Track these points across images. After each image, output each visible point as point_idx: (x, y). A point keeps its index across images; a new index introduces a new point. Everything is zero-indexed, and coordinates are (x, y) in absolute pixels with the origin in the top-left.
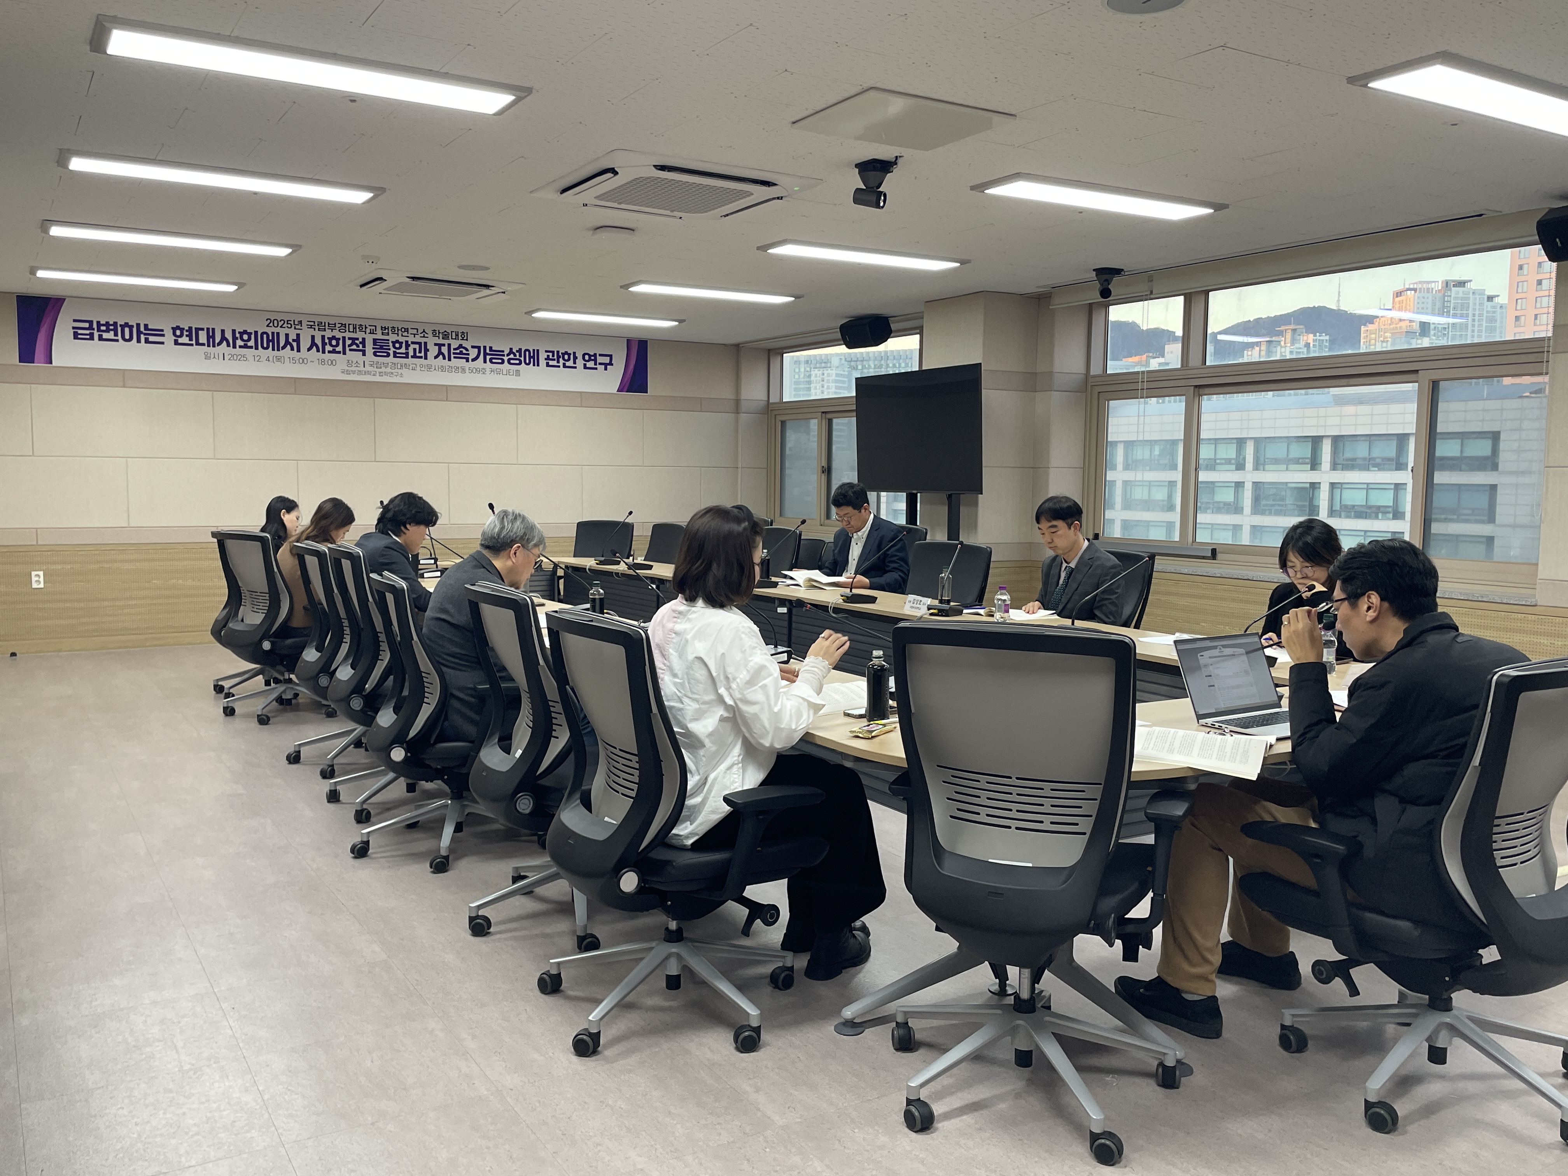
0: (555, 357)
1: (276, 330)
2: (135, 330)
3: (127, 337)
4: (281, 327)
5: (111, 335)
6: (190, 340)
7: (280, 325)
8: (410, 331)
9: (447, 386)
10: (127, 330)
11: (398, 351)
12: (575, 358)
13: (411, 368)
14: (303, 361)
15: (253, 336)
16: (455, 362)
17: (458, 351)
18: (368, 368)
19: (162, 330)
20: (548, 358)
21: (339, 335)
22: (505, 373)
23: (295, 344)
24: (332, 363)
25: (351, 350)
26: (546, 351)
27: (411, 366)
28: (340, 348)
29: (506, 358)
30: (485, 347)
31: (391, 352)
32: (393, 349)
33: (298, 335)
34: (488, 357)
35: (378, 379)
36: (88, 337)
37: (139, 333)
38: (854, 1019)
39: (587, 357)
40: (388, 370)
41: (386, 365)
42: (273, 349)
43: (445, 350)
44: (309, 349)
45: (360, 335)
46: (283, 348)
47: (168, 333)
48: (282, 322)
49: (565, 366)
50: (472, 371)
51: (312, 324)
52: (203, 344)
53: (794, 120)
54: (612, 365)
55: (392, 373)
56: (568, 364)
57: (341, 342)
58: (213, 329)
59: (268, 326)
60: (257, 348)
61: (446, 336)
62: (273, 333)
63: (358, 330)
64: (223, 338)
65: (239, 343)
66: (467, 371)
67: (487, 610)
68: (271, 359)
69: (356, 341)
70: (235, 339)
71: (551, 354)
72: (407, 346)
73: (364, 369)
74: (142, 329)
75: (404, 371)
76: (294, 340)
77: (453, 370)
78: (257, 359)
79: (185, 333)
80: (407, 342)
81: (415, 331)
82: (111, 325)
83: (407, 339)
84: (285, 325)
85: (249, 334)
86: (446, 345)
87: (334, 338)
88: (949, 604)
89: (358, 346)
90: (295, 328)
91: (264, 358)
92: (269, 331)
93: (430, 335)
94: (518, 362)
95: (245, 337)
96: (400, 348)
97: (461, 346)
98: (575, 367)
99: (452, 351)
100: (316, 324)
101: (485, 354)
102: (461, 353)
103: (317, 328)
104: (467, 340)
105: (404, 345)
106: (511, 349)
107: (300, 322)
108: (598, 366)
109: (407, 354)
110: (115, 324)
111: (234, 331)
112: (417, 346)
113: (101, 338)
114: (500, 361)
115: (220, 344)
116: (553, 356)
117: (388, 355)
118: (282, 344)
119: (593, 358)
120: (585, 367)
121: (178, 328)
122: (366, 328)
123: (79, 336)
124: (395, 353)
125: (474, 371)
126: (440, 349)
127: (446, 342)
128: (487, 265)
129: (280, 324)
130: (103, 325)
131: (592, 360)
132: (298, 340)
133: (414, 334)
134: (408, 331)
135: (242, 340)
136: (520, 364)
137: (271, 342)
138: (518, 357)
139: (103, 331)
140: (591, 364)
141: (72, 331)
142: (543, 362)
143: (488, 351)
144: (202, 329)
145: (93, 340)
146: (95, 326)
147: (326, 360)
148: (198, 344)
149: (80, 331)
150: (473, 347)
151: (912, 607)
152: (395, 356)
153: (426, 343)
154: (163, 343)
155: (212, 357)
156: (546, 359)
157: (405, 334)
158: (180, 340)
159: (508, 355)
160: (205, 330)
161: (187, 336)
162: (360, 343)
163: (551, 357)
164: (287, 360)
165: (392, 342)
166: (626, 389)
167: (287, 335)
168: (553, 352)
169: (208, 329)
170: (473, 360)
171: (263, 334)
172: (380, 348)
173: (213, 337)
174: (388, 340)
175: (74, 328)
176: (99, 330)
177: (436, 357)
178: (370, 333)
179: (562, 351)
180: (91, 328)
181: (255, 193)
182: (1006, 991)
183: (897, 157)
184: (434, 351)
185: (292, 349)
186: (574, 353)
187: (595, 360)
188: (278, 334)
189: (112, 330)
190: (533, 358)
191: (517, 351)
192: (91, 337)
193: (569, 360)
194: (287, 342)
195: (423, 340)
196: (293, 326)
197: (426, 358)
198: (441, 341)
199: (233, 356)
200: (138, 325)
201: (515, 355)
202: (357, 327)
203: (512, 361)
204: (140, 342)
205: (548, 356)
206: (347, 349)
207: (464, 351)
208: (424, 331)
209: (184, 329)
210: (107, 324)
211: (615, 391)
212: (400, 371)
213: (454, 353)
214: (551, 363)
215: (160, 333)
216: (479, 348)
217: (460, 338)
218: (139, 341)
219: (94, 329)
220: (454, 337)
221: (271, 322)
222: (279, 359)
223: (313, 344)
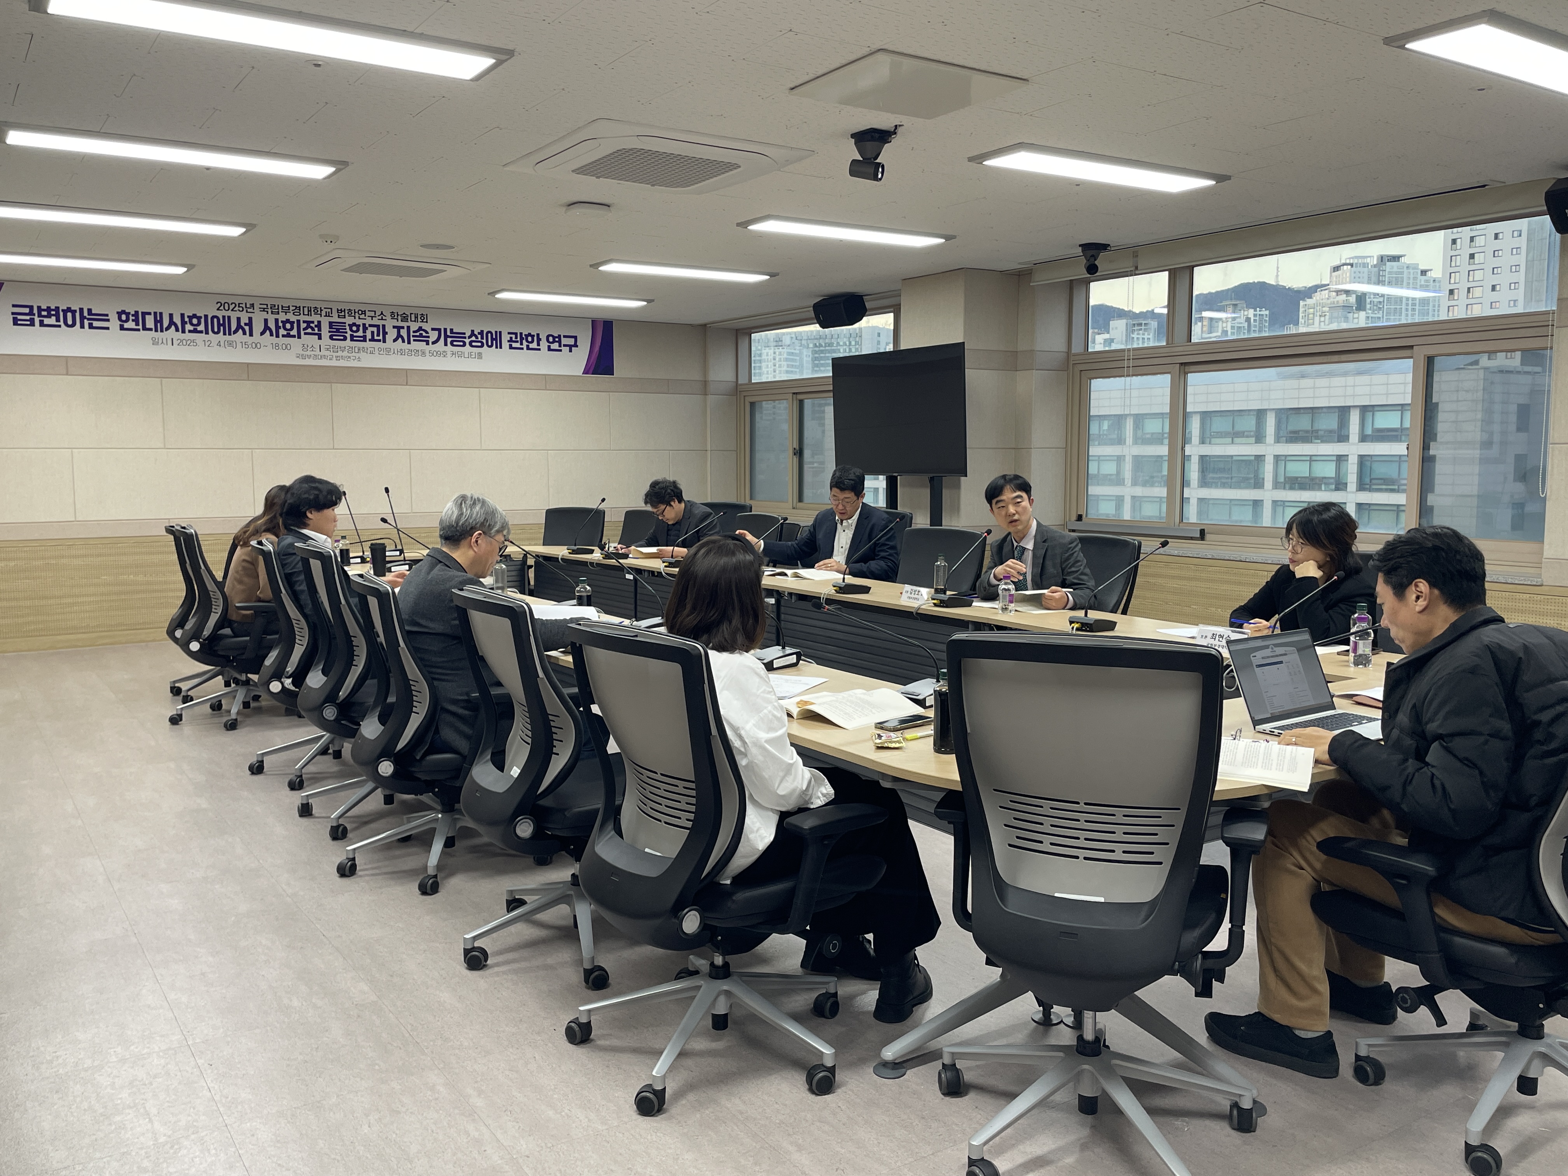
0: (519, 339)
1: (227, 314)
2: (78, 315)
3: (70, 322)
4: (232, 310)
5: (52, 321)
6: (136, 325)
7: (231, 309)
8: (368, 313)
9: (407, 370)
10: (69, 315)
11: (355, 334)
12: (539, 340)
13: (369, 352)
14: (256, 346)
15: (203, 320)
16: (415, 345)
17: (418, 334)
18: (324, 352)
19: (107, 315)
20: (511, 340)
21: (293, 318)
22: (466, 355)
23: (247, 328)
24: (286, 347)
25: (305, 334)
26: (509, 333)
27: (369, 349)
28: (294, 332)
29: (467, 341)
30: (445, 330)
31: (348, 336)
32: (349, 332)
33: (250, 319)
34: (449, 340)
35: (334, 363)
36: (29, 323)
37: (82, 318)
38: (895, 1060)
39: (551, 339)
40: (345, 354)
41: (343, 349)
42: (225, 334)
43: (404, 333)
44: (262, 334)
45: (315, 318)
46: (235, 332)
47: (113, 317)
48: (234, 305)
49: (528, 348)
50: (433, 354)
51: (265, 306)
52: (151, 329)
53: (792, 86)
54: (577, 346)
55: (350, 357)
56: (531, 346)
57: (295, 325)
58: (161, 314)
59: (218, 309)
60: (207, 333)
61: (405, 318)
62: (224, 317)
63: (313, 313)
64: (172, 323)
65: (188, 327)
66: (427, 354)
67: (477, 618)
68: (222, 344)
69: (311, 325)
70: (184, 323)
71: (514, 336)
72: (365, 329)
73: (321, 353)
74: (86, 314)
75: (362, 355)
76: (246, 324)
77: (413, 353)
78: (207, 344)
79: (131, 318)
80: (364, 325)
81: (372, 314)
82: (53, 310)
83: (364, 322)
84: (236, 308)
85: (199, 318)
86: (406, 328)
87: (288, 321)
88: (945, 593)
89: (313, 329)
90: (247, 312)
91: (214, 343)
92: (220, 314)
93: (389, 317)
94: (479, 344)
95: (195, 321)
96: (358, 330)
97: (420, 329)
98: (539, 349)
99: (412, 334)
100: (269, 307)
101: (446, 337)
102: (421, 335)
103: (270, 311)
104: (427, 322)
105: (361, 328)
106: (473, 331)
107: (252, 305)
108: (563, 348)
109: (365, 337)
110: (57, 309)
111: (182, 315)
112: (375, 329)
113: (42, 324)
114: (462, 344)
115: (168, 329)
116: (516, 338)
117: (345, 339)
118: (234, 327)
119: (557, 339)
120: (549, 349)
121: (123, 312)
122: (321, 310)
123: (19, 322)
124: (352, 336)
125: (435, 354)
126: (399, 332)
127: (405, 324)
128: (449, 244)
129: (232, 307)
130: (44, 310)
131: (557, 342)
132: (250, 324)
133: (372, 317)
134: (365, 314)
135: (192, 324)
136: (482, 346)
137: (222, 326)
138: (480, 339)
139: (44, 316)
140: (555, 346)
141: (12, 316)
142: (506, 345)
143: (449, 333)
144: (150, 314)
145: (34, 326)
146: (35, 311)
147: (280, 344)
148: (145, 328)
149: (19, 317)
150: (433, 329)
151: (909, 598)
152: (352, 340)
153: (384, 326)
154: (108, 328)
155: (160, 342)
156: (509, 341)
157: (362, 316)
158: (126, 325)
159: (469, 337)
160: (153, 314)
161: (133, 320)
162: (316, 326)
163: (514, 339)
164: (239, 345)
165: (349, 325)
166: (591, 371)
167: (239, 319)
168: (516, 334)
169: (155, 313)
170: (434, 343)
171: (213, 317)
172: (337, 332)
173: (161, 321)
174: (345, 323)
175: (13, 313)
176: (40, 315)
177: (395, 340)
178: (326, 316)
179: (525, 332)
180: (31, 313)
181: (208, 169)
182: (1051, 1020)
183: (896, 126)
184: (392, 334)
185: (245, 333)
186: (538, 335)
187: (560, 342)
188: (229, 317)
189: (53, 315)
190: (495, 340)
191: (479, 333)
192: (32, 324)
193: (532, 342)
194: (239, 327)
195: (381, 323)
196: (245, 309)
197: (384, 341)
198: (400, 324)
199: (182, 341)
200: (81, 310)
201: (477, 338)
202: (312, 310)
203: (474, 344)
204: (84, 328)
205: (511, 338)
206: (302, 332)
207: (424, 334)
208: (382, 313)
209: (129, 313)
210: (48, 309)
211: (581, 374)
212: (357, 355)
213: (413, 336)
214: (514, 345)
215: (104, 317)
216: (439, 330)
217: (419, 320)
218: (82, 326)
219: (34, 315)
220: (413, 319)
221: (221, 305)
222: (230, 344)
223: (267, 328)
